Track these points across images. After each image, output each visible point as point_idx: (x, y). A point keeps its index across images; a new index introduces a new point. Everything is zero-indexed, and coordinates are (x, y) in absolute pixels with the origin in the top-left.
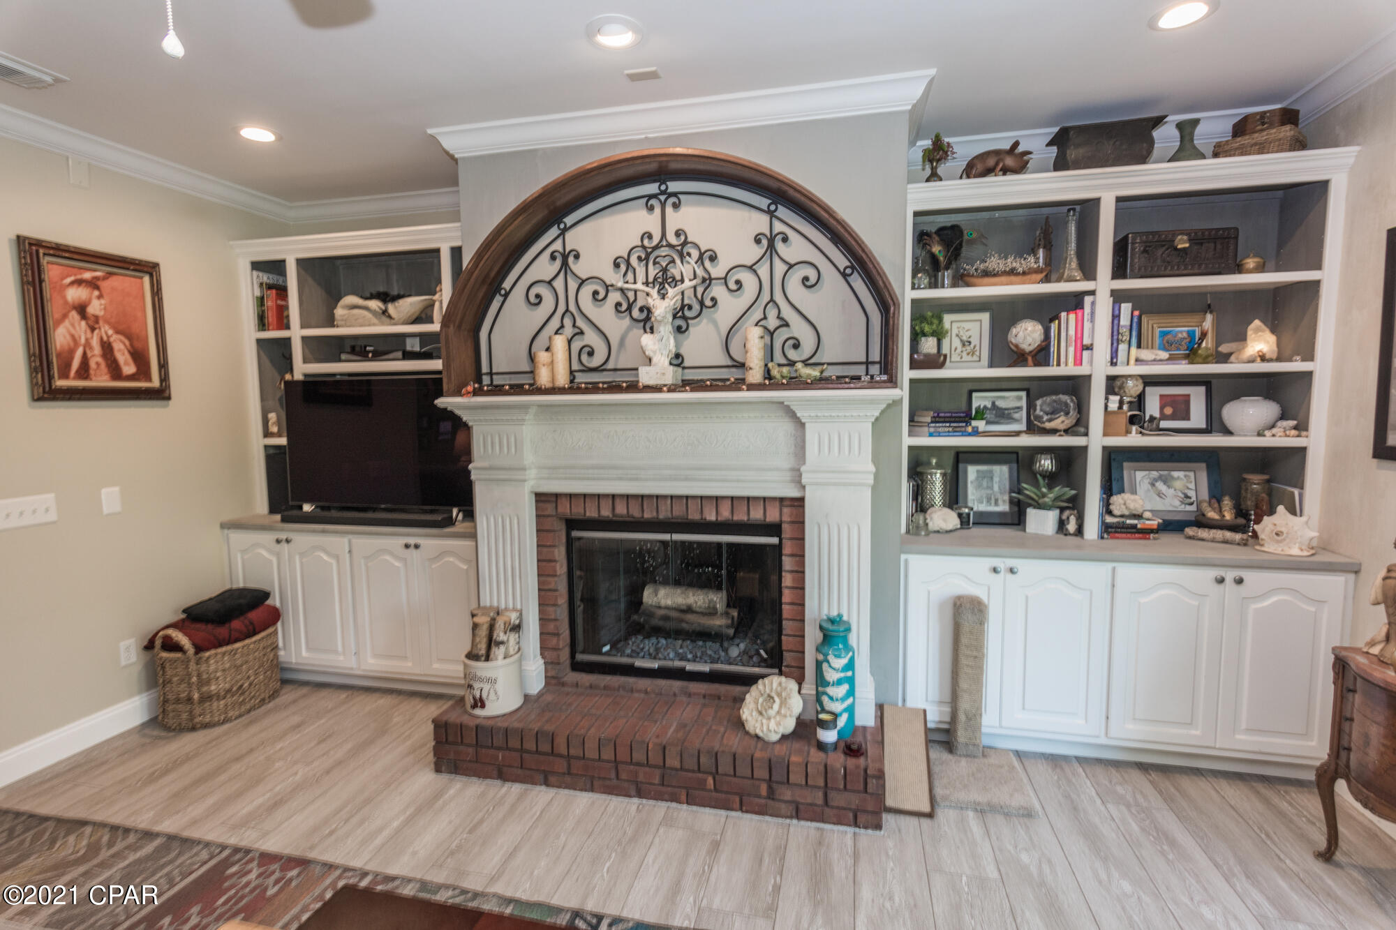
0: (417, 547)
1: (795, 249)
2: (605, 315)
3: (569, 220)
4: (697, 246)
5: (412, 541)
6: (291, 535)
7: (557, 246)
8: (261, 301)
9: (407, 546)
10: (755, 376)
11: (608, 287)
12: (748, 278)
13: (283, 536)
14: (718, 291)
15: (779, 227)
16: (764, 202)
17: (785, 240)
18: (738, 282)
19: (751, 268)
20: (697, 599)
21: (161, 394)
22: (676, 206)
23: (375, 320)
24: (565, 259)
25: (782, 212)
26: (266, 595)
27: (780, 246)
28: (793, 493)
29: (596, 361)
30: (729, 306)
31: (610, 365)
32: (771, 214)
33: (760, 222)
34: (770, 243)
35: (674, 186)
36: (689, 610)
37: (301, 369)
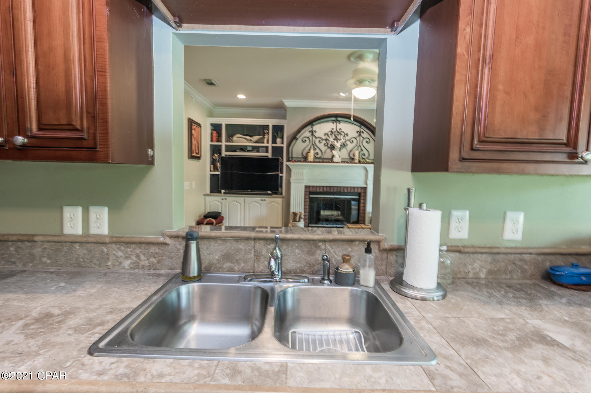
0: (265, 200)
1: (365, 135)
2: (322, 146)
3: (314, 124)
4: (343, 132)
5: (263, 199)
6: (226, 198)
7: (311, 129)
8: (212, 134)
9: (262, 200)
10: (357, 161)
11: (322, 140)
12: (354, 140)
13: (224, 198)
14: (348, 142)
15: (362, 130)
16: (358, 124)
17: (363, 132)
18: (353, 141)
19: (356, 138)
20: (335, 213)
21: (199, 158)
22: (339, 123)
23: (247, 142)
24: (312, 132)
25: (363, 127)
26: (220, 213)
27: (362, 134)
28: (365, 186)
29: (318, 156)
30: (350, 146)
31: (322, 157)
32: (360, 127)
33: (358, 129)
34: (360, 133)
35: (339, 119)
36: (332, 215)
37: (224, 153)
